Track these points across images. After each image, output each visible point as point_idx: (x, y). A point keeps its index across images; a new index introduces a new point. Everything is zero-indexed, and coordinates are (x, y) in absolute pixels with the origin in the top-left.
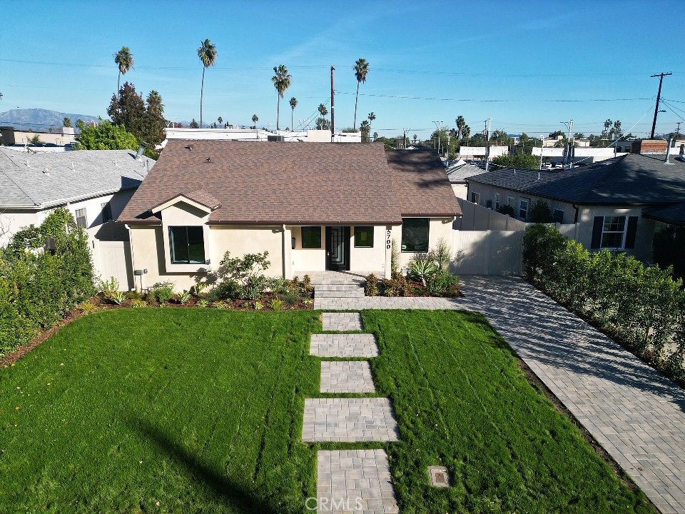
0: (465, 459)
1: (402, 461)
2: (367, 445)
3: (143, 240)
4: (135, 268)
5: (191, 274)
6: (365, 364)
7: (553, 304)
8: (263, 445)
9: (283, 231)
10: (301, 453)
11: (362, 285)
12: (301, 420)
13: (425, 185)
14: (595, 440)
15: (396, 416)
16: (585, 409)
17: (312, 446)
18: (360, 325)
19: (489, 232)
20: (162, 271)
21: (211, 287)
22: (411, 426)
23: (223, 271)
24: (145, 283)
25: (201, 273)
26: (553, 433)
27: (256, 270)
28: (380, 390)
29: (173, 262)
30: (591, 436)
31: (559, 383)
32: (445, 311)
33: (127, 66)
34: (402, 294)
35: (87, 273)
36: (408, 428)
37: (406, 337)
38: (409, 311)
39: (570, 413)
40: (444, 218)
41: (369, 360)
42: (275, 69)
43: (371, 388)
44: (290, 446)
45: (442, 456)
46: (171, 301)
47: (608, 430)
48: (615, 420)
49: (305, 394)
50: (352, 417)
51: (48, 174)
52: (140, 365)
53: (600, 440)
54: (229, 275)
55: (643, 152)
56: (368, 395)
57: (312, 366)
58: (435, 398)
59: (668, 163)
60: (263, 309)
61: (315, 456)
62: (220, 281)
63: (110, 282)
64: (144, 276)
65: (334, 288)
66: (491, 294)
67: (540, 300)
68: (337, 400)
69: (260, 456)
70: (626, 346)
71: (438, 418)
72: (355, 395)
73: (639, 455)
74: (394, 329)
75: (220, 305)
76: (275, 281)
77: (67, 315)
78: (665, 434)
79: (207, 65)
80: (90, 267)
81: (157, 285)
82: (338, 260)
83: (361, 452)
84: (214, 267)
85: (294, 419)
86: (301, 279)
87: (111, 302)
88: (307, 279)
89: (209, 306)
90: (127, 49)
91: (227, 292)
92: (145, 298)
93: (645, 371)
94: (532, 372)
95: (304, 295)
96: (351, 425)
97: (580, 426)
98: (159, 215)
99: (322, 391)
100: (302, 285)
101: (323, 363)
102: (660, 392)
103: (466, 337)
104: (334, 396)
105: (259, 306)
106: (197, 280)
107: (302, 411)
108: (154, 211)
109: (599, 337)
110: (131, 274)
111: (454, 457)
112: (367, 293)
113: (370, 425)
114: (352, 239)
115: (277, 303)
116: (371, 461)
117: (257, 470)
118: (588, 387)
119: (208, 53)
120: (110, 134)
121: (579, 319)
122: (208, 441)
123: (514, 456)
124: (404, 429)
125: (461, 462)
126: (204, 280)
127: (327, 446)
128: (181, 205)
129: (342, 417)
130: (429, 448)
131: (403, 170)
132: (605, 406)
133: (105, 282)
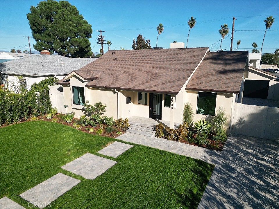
5: (82, 110)
9: (116, 93)
11: (155, 129)
13: (224, 72)
18: (121, 154)
19: (266, 107)
29: (74, 104)
40: (228, 94)
42: (222, 26)
63: (53, 109)
64: (67, 108)
79: (191, 28)
82: (156, 113)
86: (123, 120)
88: (126, 120)
99: (22, 194)
100: (122, 123)
101: (58, 175)
105: (91, 131)
106: (84, 113)
112: (157, 135)
114: (163, 102)
115: (100, 131)
119: (192, 23)
128: (74, 76)
131: (215, 63)
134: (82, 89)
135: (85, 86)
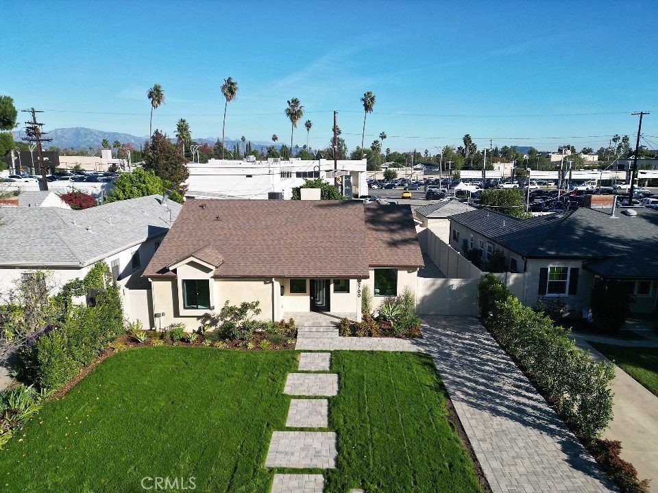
0: (379, 485)
1: (332, 485)
2: (311, 471)
3: (162, 289)
4: (155, 312)
5: (199, 318)
6: (325, 402)
7: (496, 347)
8: (236, 468)
9: (273, 283)
10: (262, 475)
11: (338, 326)
12: (266, 449)
13: (394, 244)
14: (482, 472)
15: (338, 448)
16: (484, 446)
17: (271, 470)
18: (329, 365)
20: (177, 314)
21: (213, 328)
22: (347, 456)
23: (223, 315)
24: (163, 324)
25: (207, 317)
26: (451, 466)
27: (250, 315)
28: (332, 425)
29: (185, 308)
30: (481, 469)
31: (473, 422)
32: (401, 353)
33: (159, 102)
34: (370, 335)
35: (119, 318)
36: (344, 458)
37: (363, 377)
38: (372, 352)
39: (472, 449)
40: (410, 269)
41: (328, 398)
42: (289, 102)
43: (324, 423)
44: (255, 470)
45: (363, 481)
46: (183, 340)
47: (495, 464)
48: (505, 455)
49: (273, 427)
50: (306, 448)
51: (91, 231)
52: (154, 400)
53: (486, 471)
54: (228, 319)
55: (593, 206)
56: (321, 429)
57: (283, 402)
58: (371, 433)
59: (613, 217)
60: (254, 349)
61: (271, 478)
62: (220, 323)
63: (136, 324)
64: (162, 318)
65: (314, 329)
66: (447, 335)
67: (486, 342)
68: (297, 433)
69: (233, 477)
70: (540, 391)
71: (367, 450)
72: (311, 430)
73: (512, 485)
74: (354, 371)
75: (220, 345)
76: (265, 324)
77: (102, 353)
78: (539, 469)
79: (228, 100)
80: (121, 312)
81: (172, 326)
82: (320, 303)
83: (306, 476)
84: (217, 312)
85: (262, 449)
86: (287, 321)
87: (135, 341)
88: (292, 322)
89: (211, 345)
90: (159, 87)
91: (226, 334)
92: (162, 336)
93: (548, 413)
94: (455, 412)
95: (289, 335)
96: (303, 454)
97: (475, 460)
98: (175, 271)
99: (287, 425)
100: (287, 326)
101: (293, 401)
102: (552, 433)
103: (411, 379)
104: (295, 429)
105: (251, 345)
106: (203, 323)
107: (269, 442)
108: (171, 269)
109: (521, 381)
110: (152, 316)
111: (372, 483)
112: (342, 334)
113: (317, 454)
114: (332, 286)
115: (265, 343)
116: (311, 484)
117: (229, 487)
118: (495, 427)
119: (230, 89)
120: (142, 179)
121: (513, 363)
122: (197, 464)
123: (415, 483)
124: (341, 459)
125: (376, 487)
126: (208, 322)
127: (282, 471)
128: (192, 264)
129: (298, 447)
130: (354, 475)
132: (501, 444)
133: (132, 323)
134: (204, 284)
135: (212, 277)
